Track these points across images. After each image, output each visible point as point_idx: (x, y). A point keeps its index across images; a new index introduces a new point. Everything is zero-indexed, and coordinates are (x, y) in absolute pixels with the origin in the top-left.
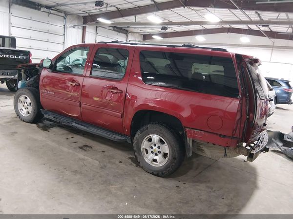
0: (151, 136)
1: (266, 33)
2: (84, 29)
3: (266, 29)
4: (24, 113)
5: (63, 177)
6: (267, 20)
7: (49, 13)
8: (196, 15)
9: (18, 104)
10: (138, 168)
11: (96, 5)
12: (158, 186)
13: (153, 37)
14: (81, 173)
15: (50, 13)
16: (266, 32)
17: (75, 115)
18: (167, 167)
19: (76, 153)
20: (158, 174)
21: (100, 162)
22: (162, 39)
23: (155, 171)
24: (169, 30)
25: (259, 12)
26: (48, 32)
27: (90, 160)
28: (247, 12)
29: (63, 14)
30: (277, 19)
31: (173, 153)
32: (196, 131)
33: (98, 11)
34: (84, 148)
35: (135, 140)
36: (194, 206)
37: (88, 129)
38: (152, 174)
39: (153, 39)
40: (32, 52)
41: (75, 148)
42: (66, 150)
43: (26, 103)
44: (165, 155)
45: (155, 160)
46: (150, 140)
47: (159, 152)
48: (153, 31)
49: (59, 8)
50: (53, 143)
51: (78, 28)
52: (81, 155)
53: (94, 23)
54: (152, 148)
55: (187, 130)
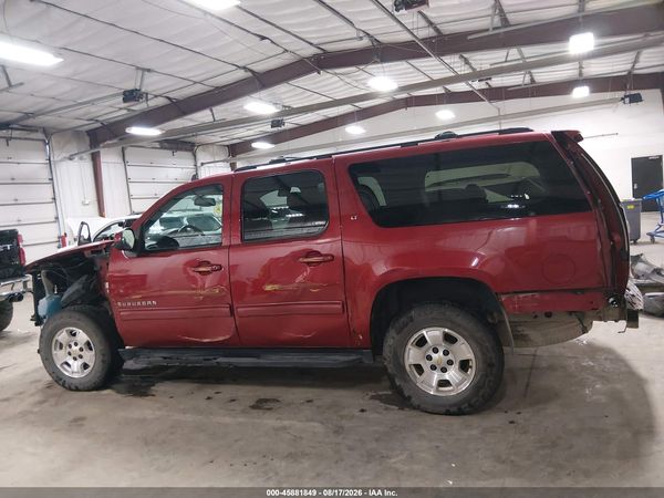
0: (424, 332)
1: (483, 94)
2: (95, 159)
3: (483, 85)
4: (74, 370)
5: (277, 474)
6: (488, 67)
7: (8, 139)
8: (342, 83)
9: (54, 352)
10: (408, 413)
11: (125, 100)
12: (474, 432)
13: (254, 145)
14: (305, 455)
15: (11, 138)
16: (482, 91)
17: (221, 339)
18: (476, 388)
19: (256, 421)
20: (460, 409)
21: (322, 423)
22: (273, 146)
23: (451, 406)
24: (288, 126)
25: (465, 55)
26: (13, 182)
27: (299, 425)
28: (447, 59)
29: (40, 135)
30: (506, 61)
31: (483, 354)
32: (521, 296)
33: (125, 112)
34: (260, 405)
35: (387, 352)
36: (571, 447)
37: (261, 361)
38: (448, 413)
39: (254, 149)
40: (21, 231)
41: (243, 412)
42: (227, 420)
43: (76, 344)
44: (464, 366)
45: (444, 383)
46: (422, 342)
47: (450, 363)
48: (251, 133)
49: (30, 122)
50: (188, 415)
51: (81, 159)
52: (269, 421)
53: (115, 141)
54: (429, 358)
55: (503, 298)
